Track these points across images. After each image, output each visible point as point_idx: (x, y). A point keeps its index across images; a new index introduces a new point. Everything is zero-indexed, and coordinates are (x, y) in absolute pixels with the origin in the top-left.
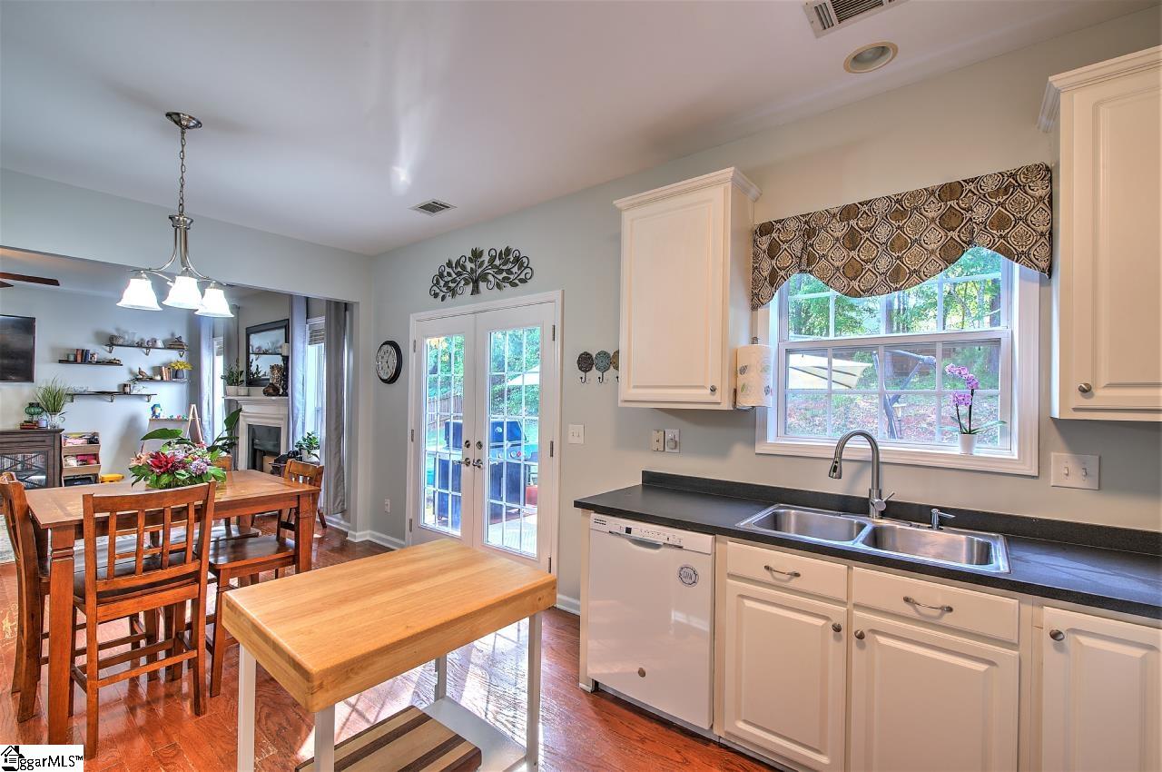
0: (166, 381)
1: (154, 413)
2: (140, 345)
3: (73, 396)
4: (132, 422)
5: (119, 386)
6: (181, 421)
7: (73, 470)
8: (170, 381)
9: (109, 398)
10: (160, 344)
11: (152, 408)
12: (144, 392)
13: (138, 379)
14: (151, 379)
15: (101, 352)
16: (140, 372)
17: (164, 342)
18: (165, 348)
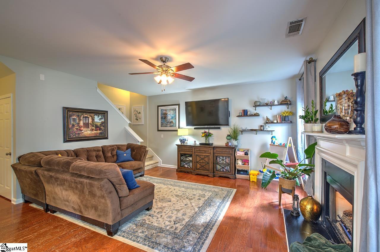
0: (279, 123)
1: (272, 141)
2: (267, 105)
3: (243, 131)
4: (264, 146)
5: (259, 126)
6: (284, 146)
7: (240, 166)
8: (281, 123)
9: (255, 132)
10: (276, 103)
11: (272, 138)
12: (269, 129)
13: (267, 123)
14: (272, 122)
15: (251, 110)
16: (267, 119)
17: (278, 102)
18: (279, 105)
